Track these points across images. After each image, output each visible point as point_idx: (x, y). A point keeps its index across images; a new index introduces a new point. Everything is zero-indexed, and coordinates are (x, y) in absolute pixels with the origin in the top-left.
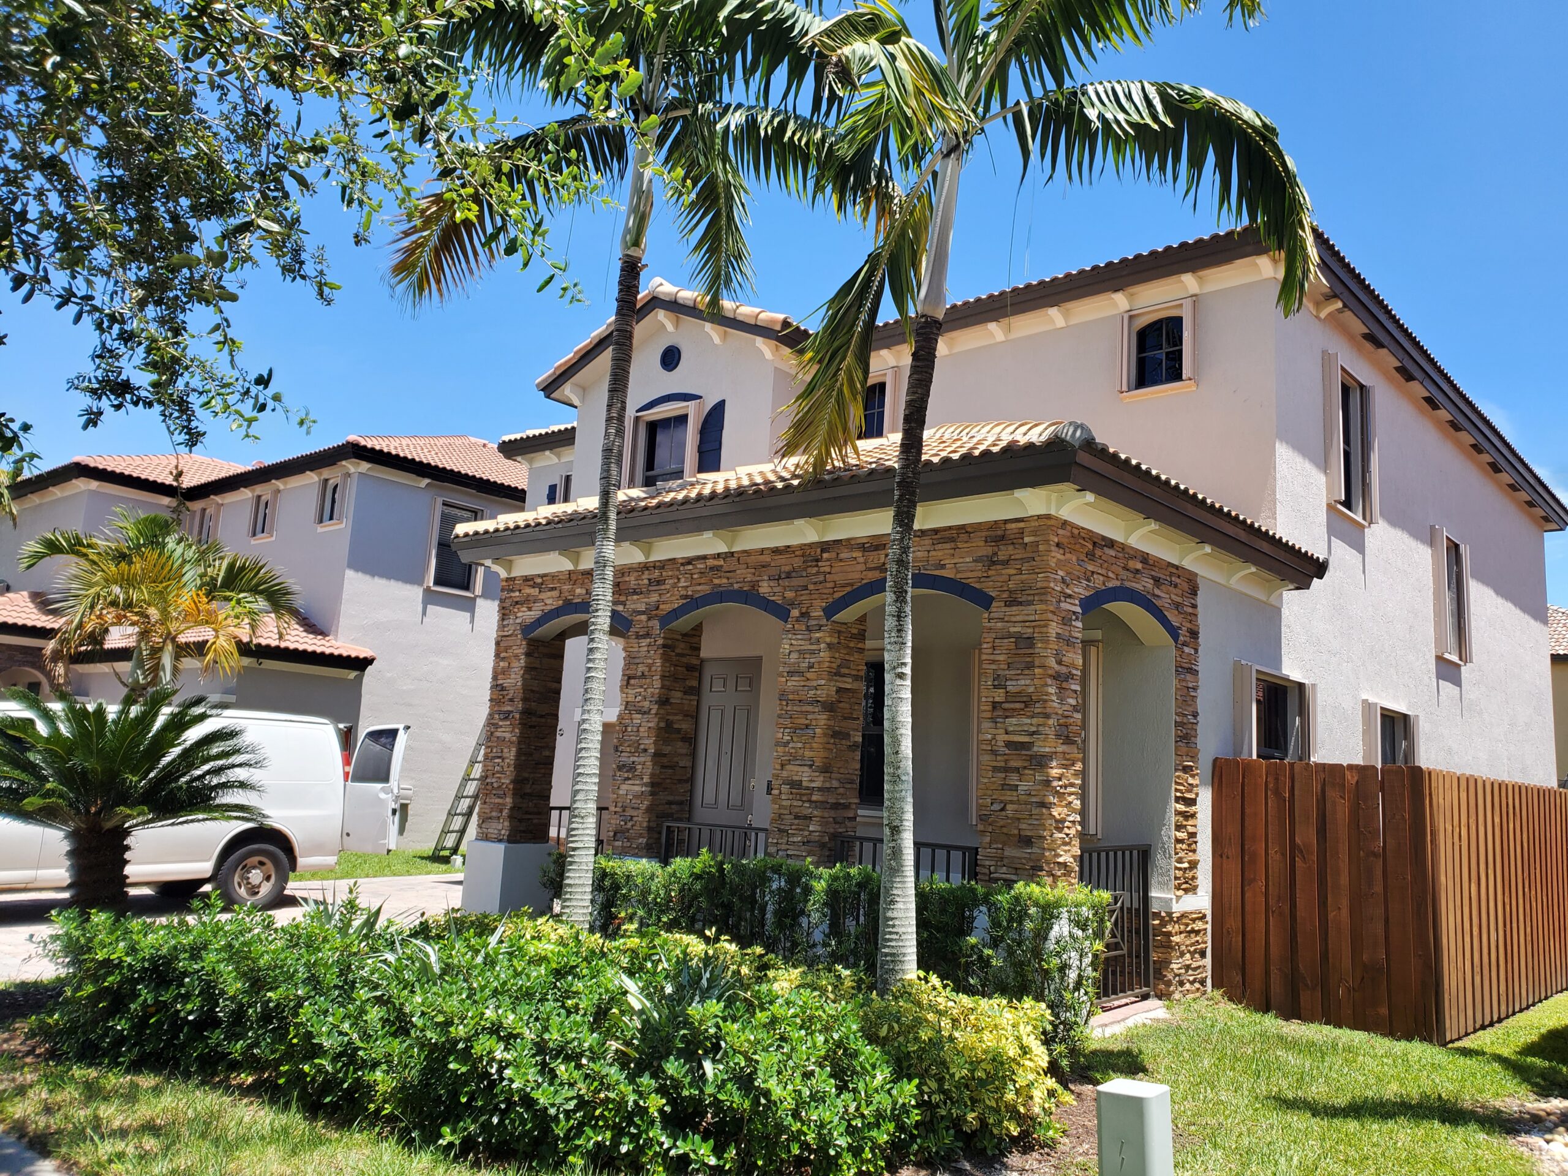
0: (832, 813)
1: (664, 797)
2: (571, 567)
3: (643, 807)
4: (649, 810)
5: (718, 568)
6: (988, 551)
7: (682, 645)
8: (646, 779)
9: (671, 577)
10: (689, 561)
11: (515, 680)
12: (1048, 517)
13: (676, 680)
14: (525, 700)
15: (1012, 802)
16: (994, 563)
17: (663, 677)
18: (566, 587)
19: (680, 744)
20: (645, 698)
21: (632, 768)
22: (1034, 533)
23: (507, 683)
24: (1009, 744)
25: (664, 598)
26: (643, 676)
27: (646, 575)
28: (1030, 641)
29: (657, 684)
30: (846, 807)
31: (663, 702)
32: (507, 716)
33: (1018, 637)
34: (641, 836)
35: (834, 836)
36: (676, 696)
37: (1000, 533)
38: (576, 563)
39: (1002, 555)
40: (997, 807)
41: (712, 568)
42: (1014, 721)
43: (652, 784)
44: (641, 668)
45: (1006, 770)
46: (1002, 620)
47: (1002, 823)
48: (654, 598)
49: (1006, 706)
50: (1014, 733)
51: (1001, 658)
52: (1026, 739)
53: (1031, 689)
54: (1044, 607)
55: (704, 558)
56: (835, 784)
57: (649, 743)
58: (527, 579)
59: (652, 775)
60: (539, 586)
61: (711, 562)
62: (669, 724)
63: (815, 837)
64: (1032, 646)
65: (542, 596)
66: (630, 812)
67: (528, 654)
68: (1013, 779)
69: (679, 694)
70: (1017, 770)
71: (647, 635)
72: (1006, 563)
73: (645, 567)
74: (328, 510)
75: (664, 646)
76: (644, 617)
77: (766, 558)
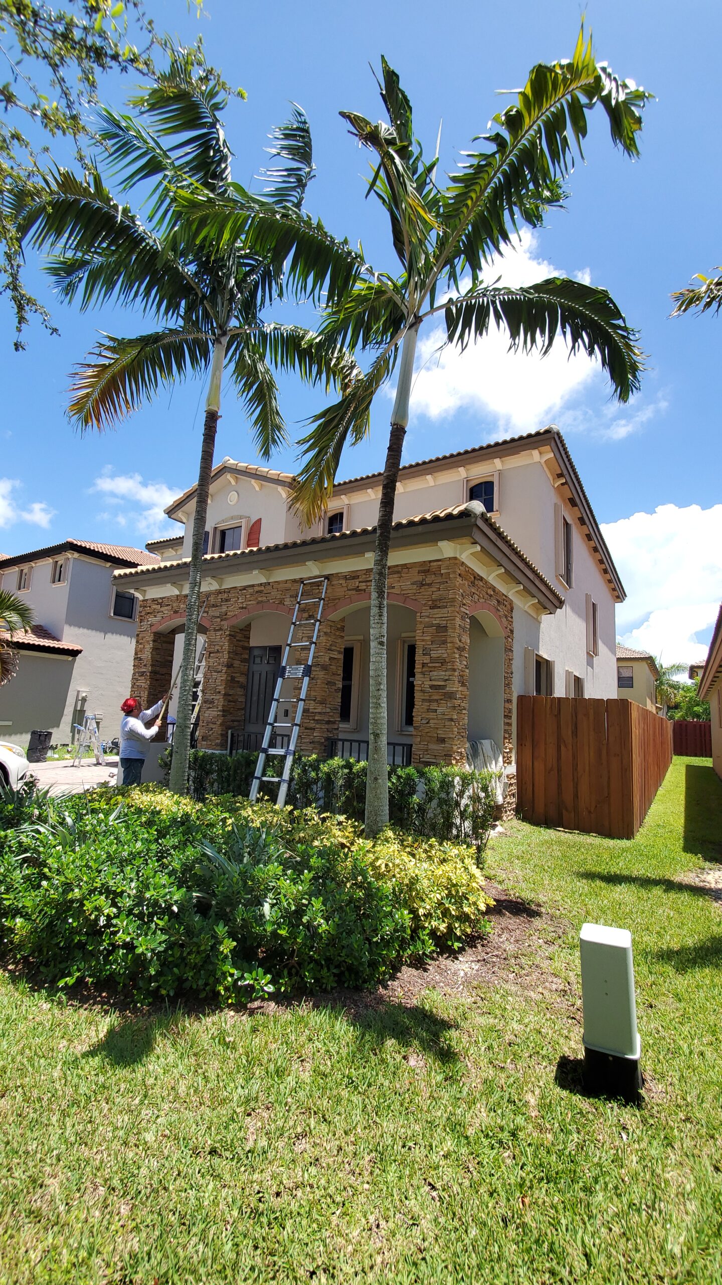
0: (327, 726)
1: (229, 717)
2: (178, 593)
3: (218, 723)
4: (221, 725)
5: (261, 592)
6: (420, 578)
7: (240, 635)
8: (220, 708)
9: (234, 597)
10: (245, 588)
11: (147, 655)
12: (455, 558)
13: (237, 654)
14: (152, 665)
15: (433, 719)
16: (423, 585)
17: (229, 652)
18: (175, 605)
19: (239, 689)
20: (219, 664)
21: (212, 702)
22: (447, 568)
23: (143, 656)
24: (431, 687)
25: (230, 609)
26: (218, 651)
27: (220, 596)
28: (445, 628)
29: (226, 656)
30: (334, 722)
31: (229, 666)
32: (142, 674)
33: (439, 626)
34: (217, 738)
35: (327, 739)
36: (237, 663)
37: (427, 568)
38: (181, 591)
39: (428, 581)
40: (424, 721)
41: (257, 592)
42: (435, 673)
43: (223, 711)
44: (217, 647)
45: (430, 701)
46: (428, 617)
47: (427, 730)
48: (224, 609)
49: (430, 665)
50: (434, 680)
51: (428, 638)
52: (443, 683)
53: (445, 655)
54: (453, 609)
55: (253, 586)
56: (328, 710)
57: (221, 688)
58: (153, 600)
59: (223, 706)
60: (161, 604)
61: (257, 589)
62: (233, 678)
63: (317, 739)
64: (446, 631)
65: (163, 609)
66: (211, 726)
67: (154, 641)
68: (434, 706)
69: (239, 662)
70: (437, 700)
71: (221, 629)
72: (430, 585)
73: (219, 592)
74: (57, 576)
75: (230, 635)
76: (219, 620)
77: (288, 585)
